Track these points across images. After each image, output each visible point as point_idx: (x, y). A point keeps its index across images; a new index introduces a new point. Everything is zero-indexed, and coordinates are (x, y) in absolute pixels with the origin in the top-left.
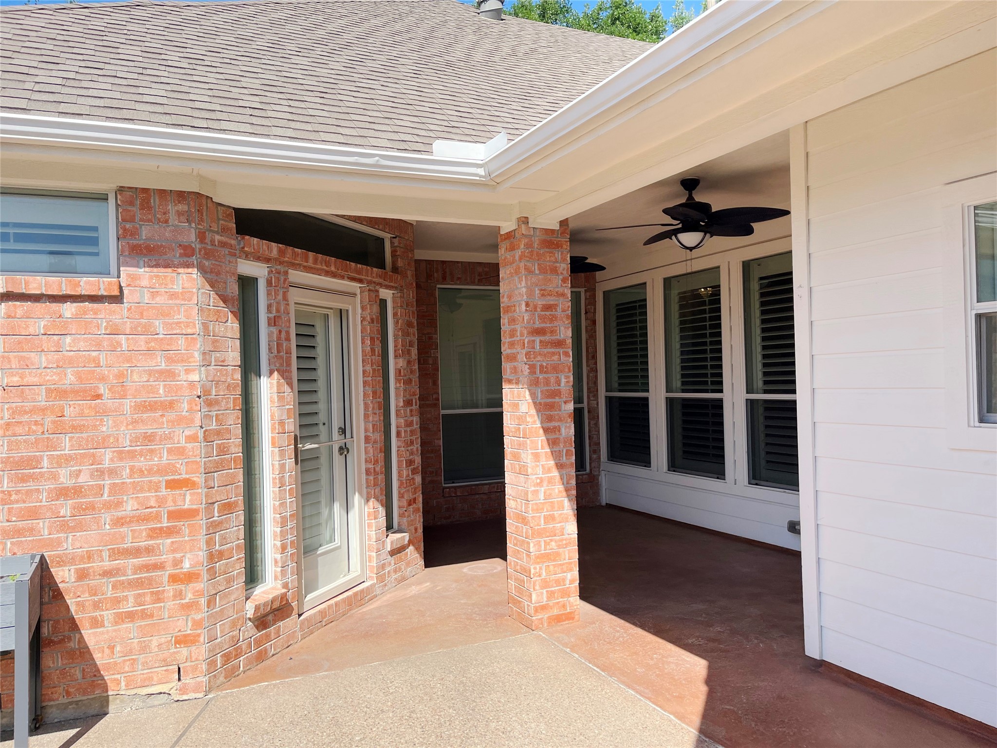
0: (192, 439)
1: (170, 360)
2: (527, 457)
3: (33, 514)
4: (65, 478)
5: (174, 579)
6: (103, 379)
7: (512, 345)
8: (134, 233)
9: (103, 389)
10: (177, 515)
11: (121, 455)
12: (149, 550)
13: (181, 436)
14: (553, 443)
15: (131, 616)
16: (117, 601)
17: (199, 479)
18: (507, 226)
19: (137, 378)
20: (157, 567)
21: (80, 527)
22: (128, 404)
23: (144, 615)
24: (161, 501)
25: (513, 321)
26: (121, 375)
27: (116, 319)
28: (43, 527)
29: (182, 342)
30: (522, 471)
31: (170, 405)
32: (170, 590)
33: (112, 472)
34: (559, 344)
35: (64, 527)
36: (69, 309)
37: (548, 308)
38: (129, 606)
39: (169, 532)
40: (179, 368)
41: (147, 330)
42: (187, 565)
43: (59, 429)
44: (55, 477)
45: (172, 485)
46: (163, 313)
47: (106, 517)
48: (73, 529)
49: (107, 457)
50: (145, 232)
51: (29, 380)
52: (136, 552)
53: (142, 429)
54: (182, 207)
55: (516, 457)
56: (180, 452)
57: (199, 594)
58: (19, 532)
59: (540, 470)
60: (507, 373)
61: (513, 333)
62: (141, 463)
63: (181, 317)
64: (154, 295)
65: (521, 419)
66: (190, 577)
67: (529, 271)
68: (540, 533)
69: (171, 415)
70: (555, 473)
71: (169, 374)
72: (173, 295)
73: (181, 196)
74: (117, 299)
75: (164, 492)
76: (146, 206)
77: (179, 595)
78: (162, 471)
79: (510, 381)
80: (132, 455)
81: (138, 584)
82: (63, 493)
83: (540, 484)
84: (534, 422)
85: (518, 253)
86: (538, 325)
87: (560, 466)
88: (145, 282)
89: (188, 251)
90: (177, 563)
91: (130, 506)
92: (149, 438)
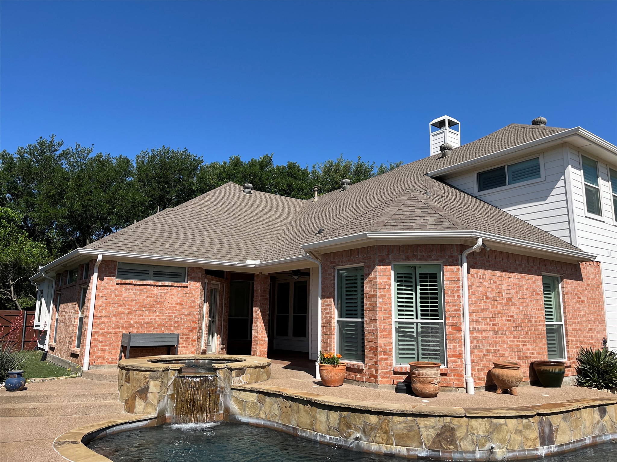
0: (197, 314)
1: (194, 299)
2: (258, 323)
3: (171, 326)
4: (176, 320)
5: (192, 340)
6: (184, 302)
7: (256, 298)
8: (191, 275)
9: (184, 304)
10: (193, 328)
11: (185, 316)
12: (188, 335)
13: (195, 313)
14: (264, 320)
15: (184, 347)
16: (182, 343)
17: (197, 322)
18: (257, 273)
19: (189, 302)
20: (189, 338)
21: (177, 329)
22: (187, 306)
23: (186, 347)
24: (191, 325)
25: (257, 293)
26: (187, 301)
27: (187, 291)
28: (172, 328)
29: (197, 295)
30: (257, 326)
31: (194, 307)
33: (184, 319)
34: (267, 299)
35: (175, 329)
36: (180, 289)
37: (264, 291)
38: (184, 345)
39: (192, 331)
40: (196, 300)
41: (191, 293)
42: (194, 338)
43: (176, 310)
44: (175, 319)
45: (193, 322)
46: (194, 290)
47: (182, 327)
48: (176, 329)
49: (183, 316)
50: (193, 275)
51: (173, 301)
52: (186, 335)
53: (189, 311)
54: (199, 270)
55: (256, 323)
56: (194, 316)
57: (196, 344)
58: (168, 329)
59: (261, 326)
60: (255, 303)
61: (257, 296)
62: (188, 318)
63: (197, 291)
64: (193, 286)
65: (258, 315)
66: (194, 341)
67: (261, 283)
68: (260, 340)
69: (194, 309)
70: (264, 327)
71: (194, 301)
72: (196, 287)
73: (199, 268)
74: (187, 287)
76: (193, 270)
77: (192, 344)
78: (191, 320)
79: (255, 307)
80: (187, 316)
81: (186, 341)
82: (176, 322)
83: (260, 329)
84: (260, 315)
85: (259, 279)
86: (262, 295)
87: (265, 325)
88: (192, 284)
89: (199, 278)
90: (192, 337)
91: (186, 326)
92: (190, 313)
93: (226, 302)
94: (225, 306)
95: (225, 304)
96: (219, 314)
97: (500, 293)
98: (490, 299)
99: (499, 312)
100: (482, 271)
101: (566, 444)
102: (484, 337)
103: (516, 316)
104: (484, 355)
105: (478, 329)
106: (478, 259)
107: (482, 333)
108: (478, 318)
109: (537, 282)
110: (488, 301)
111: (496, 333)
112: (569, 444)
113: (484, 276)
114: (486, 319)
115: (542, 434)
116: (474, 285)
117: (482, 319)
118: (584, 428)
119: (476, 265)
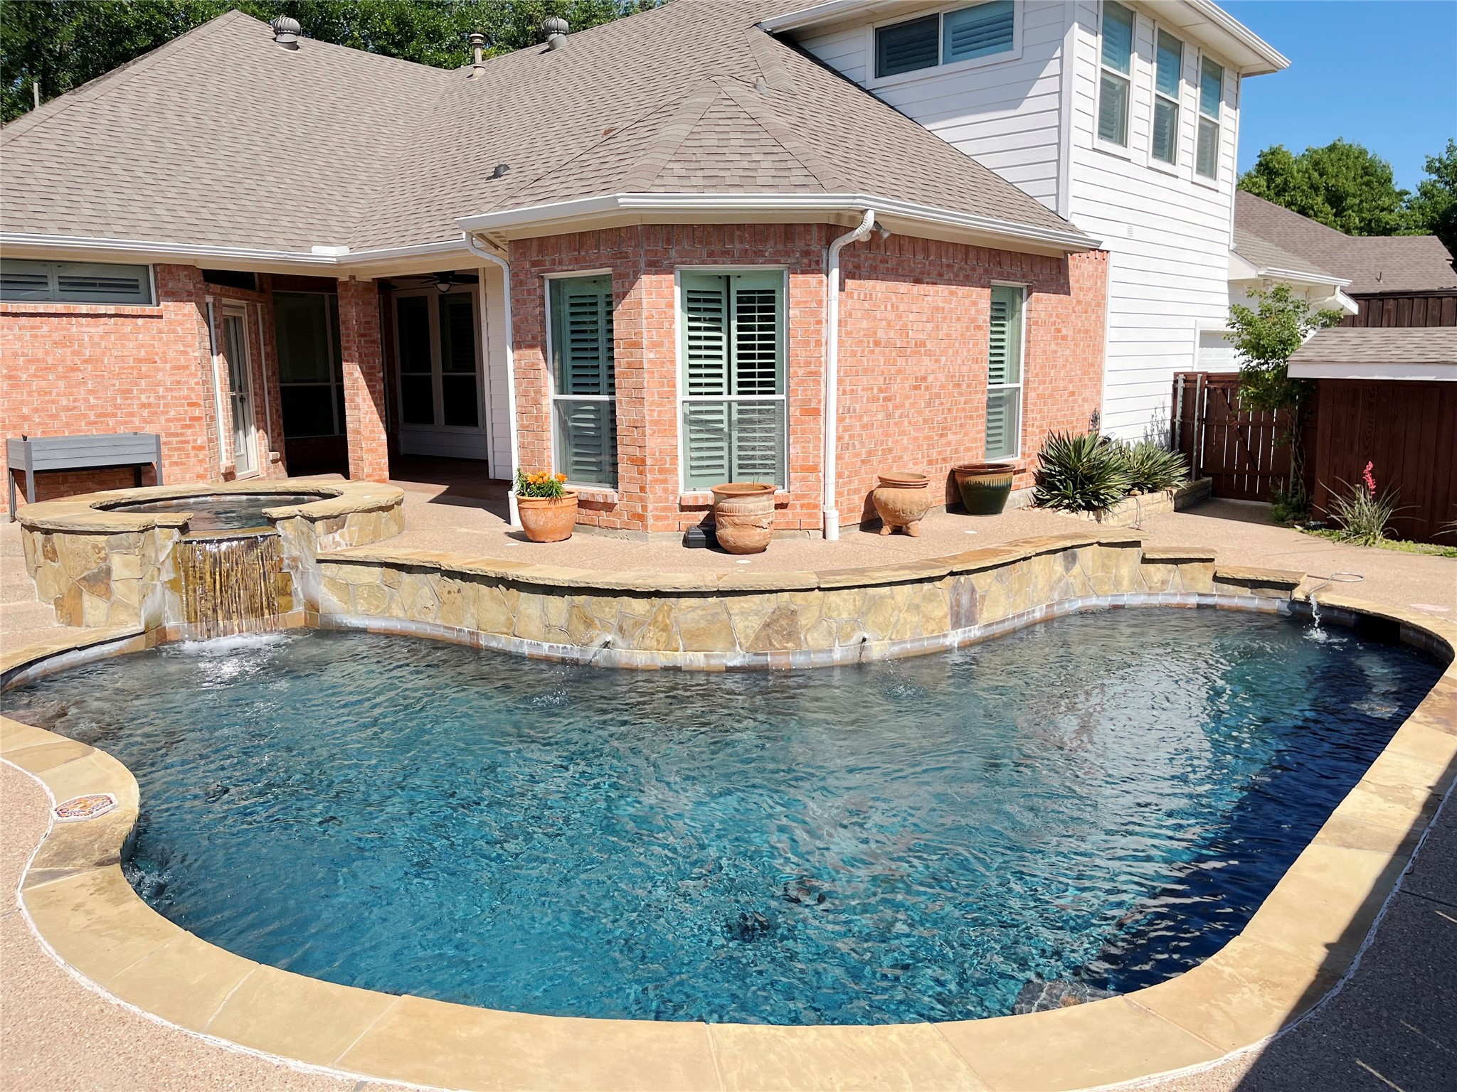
0: (197, 383)
1: (185, 346)
2: (359, 400)
3: (132, 415)
4: (144, 399)
5: (194, 448)
6: (157, 354)
7: (348, 341)
8: (166, 285)
9: (157, 359)
10: (193, 419)
11: (167, 390)
12: (182, 434)
13: (192, 382)
14: (372, 393)
15: (176, 463)
16: (170, 456)
17: (202, 403)
18: (343, 278)
19: (171, 354)
20: (187, 442)
21: (151, 422)
22: (168, 366)
23: (182, 464)
24: (186, 412)
25: (348, 329)
26: (164, 353)
27: (160, 326)
28: (136, 420)
29: (190, 337)
30: (357, 408)
31: (187, 367)
32: (192, 453)
33: (164, 397)
34: (374, 342)
35: (145, 421)
36: (140, 321)
37: (367, 323)
38: (175, 459)
39: (190, 427)
40: (189, 350)
41: (174, 331)
42: (199, 442)
43: (140, 376)
44: (139, 398)
45: (190, 405)
46: (181, 324)
47: (163, 418)
48: (149, 423)
49: (161, 390)
50: (170, 285)
51: (126, 354)
52: (177, 435)
53: (176, 378)
54: (186, 273)
55: (352, 401)
56: (191, 389)
57: (205, 455)
58: (126, 423)
59: (366, 407)
60: (345, 354)
61: (348, 335)
62: (175, 394)
63: (188, 325)
64: (176, 315)
65: (356, 380)
66: (201, 448)
67: (357, 304)
68: (367, 439)
69: (188, 372)
70: (374, 409)
71: (185, 353)
72: (185, 315)
73: (186, 267)
74: (160, 317)
75: (186, 408)
76: (170, 272)
77: (197, 456)
78: (185, 398)
79: (347, 361)
80: (172, 390)
81: (178, 449)
82: (143, 406)
83: (366, 414)
84: (362, 382)
85: (350, 294)
86: (362, 331)
87: (376, 405)
88: (172, 309)
89: (190, 294)
90: (195, 441)
91: (172, 414)
92: (179, 382)
93: (269, 349)
94: (266, 360)
95: (267, 355)
96: (254, 380)
97: (904, 332)
98: (883, 344)
99: (899, 372)
100: (870, 284)
101: (997, 623)
102: (865, 427)
103: (930, 378)
104: (863, 462)
105: (855, 411)
106: (863, 257)
107: (861, 417)
108: (855, 388)
109: (981, 299)
110: (877, 350)
111: (889, 416)
112: (1003, 621)
113: (874, 296)
114: (872, 389)
115: (955, 608)
116: (850, 315)
117: (863, 390)
118: (1033, 591)
119: (857, 272)
